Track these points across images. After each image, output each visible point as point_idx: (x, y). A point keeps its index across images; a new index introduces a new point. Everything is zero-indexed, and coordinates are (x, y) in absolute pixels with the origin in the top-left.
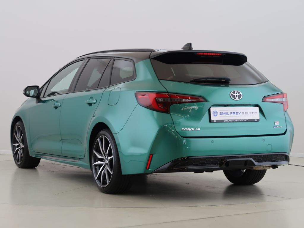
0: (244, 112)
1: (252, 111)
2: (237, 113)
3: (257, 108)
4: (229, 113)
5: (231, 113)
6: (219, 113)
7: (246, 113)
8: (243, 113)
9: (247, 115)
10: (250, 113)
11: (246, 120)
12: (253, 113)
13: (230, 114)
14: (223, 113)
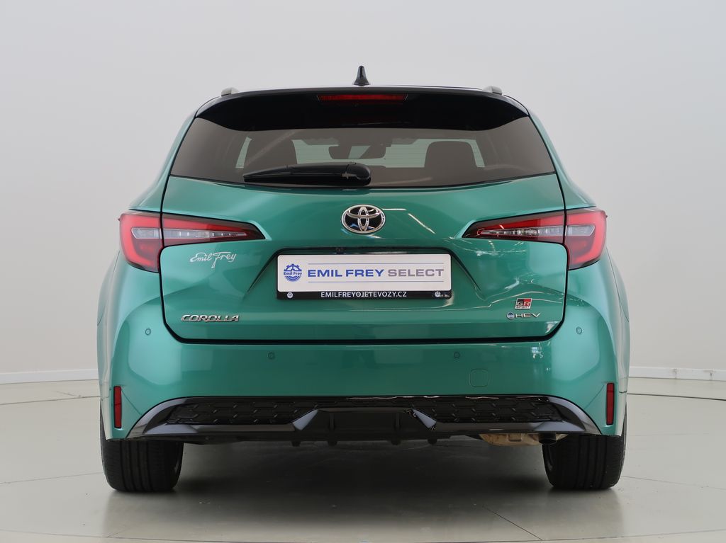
0: (397, 268)
1: (425, 267)
2: (369, 273)
3: (446, 259)
4: (342, 272)
5: (348, 273)
6: (305, 273)
7: (401, 273)
8: (392, 273)
9: (407, 278)
10: (419, 273)
11: (402, 294)
12: (429, 273)
13: (344, 274)
14: (319, 271)
